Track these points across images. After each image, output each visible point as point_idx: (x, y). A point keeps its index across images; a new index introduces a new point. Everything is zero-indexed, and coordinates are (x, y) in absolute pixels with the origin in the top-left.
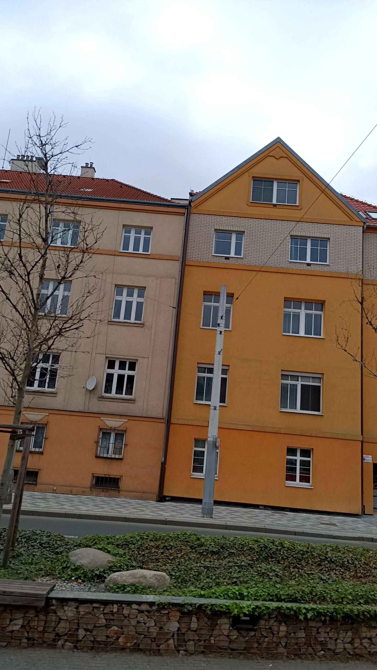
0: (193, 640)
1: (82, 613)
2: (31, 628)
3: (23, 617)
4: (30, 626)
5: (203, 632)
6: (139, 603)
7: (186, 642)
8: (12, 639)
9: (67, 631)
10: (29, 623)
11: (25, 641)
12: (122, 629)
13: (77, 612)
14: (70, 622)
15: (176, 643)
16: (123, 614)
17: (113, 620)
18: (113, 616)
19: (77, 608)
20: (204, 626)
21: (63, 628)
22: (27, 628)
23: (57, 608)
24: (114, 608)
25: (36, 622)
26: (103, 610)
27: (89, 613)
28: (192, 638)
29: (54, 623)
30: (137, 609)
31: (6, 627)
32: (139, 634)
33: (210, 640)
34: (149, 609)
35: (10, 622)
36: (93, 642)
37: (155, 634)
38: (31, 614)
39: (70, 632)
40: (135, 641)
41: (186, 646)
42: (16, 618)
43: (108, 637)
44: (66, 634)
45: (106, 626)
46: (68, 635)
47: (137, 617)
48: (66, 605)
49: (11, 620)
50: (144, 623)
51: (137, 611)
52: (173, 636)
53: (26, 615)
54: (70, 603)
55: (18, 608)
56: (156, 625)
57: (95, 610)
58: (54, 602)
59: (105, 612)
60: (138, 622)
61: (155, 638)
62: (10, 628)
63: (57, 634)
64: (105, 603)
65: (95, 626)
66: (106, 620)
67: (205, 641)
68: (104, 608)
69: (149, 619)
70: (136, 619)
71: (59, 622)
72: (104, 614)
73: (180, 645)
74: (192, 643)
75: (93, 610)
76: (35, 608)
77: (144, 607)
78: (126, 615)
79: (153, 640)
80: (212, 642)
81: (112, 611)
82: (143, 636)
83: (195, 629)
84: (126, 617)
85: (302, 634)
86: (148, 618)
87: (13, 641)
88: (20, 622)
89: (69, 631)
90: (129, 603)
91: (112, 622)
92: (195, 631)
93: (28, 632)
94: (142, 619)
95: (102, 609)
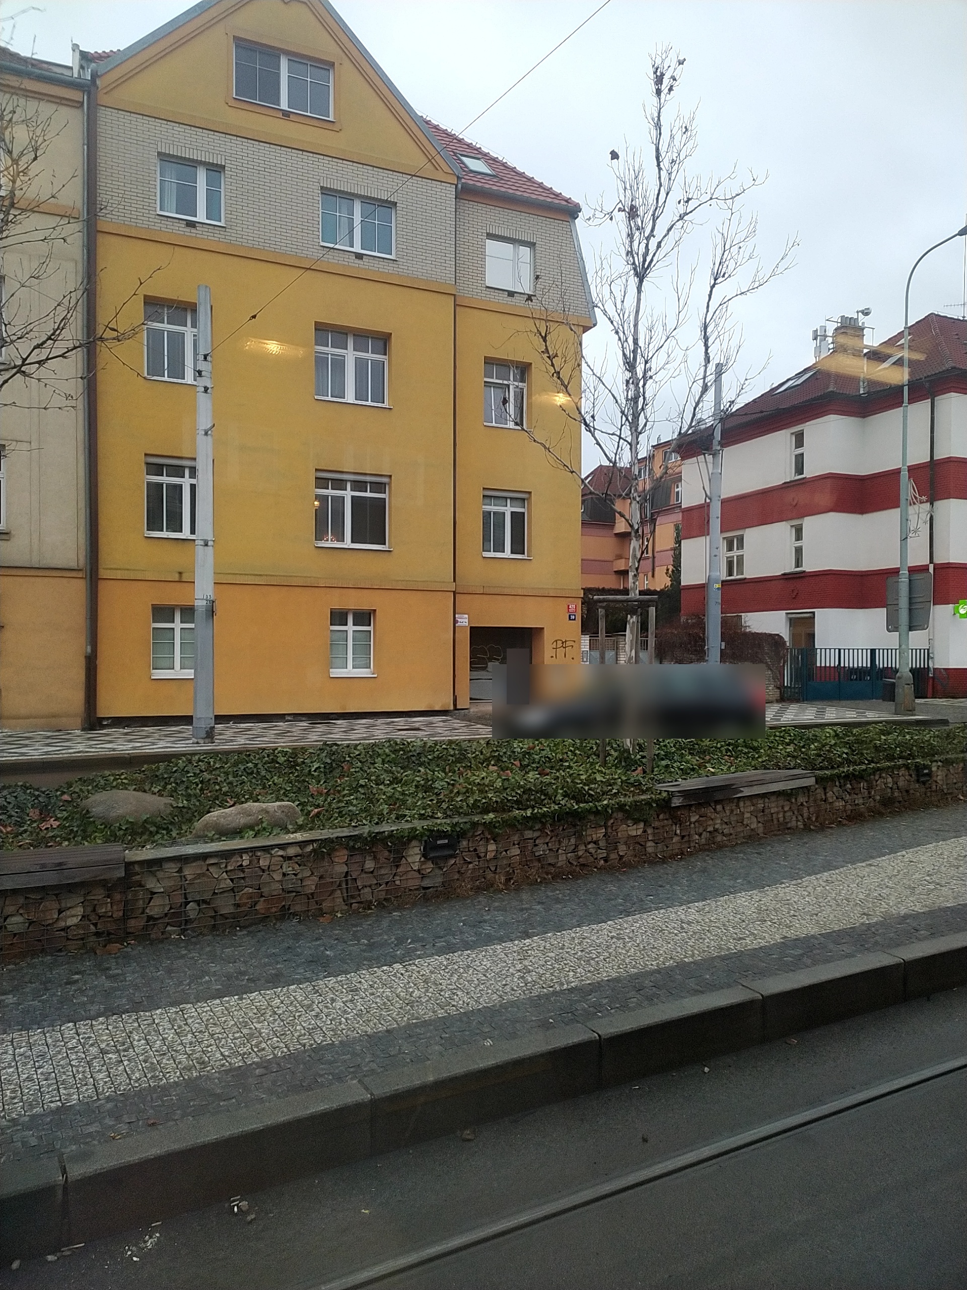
0: (370, 886)
1: (189, 877)
2: (100, 917)
3: (82, 903)
4: (97, 914)
5: (383, 872)
6: (282, 847)
7: (360, 890)
8: (68, 939)
9: (167, 908)
10: (94, 910)
11: (93, 939)
12: (259, 889)
13: (181, 877)
14: (169, 896)
15: (345, 895)
16: (259, 867)
17: (243, 878)
18: (244, 872)
19: (180, 870)
20: (384, 863)
21: (157, 908)
22: (93, 917)
23: (142, 878)
24: (243, 861)
25: (109, 905)
26: (226, 867)
27: (203, 875)
28: (368, 883)
29: (141, 902)
30: (282, 856)
31: (53, 923)
32: (289, 892)
33: (394, 881)
34: (300, 852)
35: (59, 915)
36: (213, 917)
37: (313, 887)
38: (98, 894)
39: (172, 911)
40: (284, 903)
41: (359, 895)
42: (68, 905)
43: (238, 906)
44: (166, 915)
45: (232, 890)
46: (169, 915)
47: (281, 867)
48: (159, 870)
49: (60, 912)
50: (294, 874)
51: (282, 859)
52: (340, 885)
53: (89, 898)
54: (166, 866)
55: (71, 888)
56: (313, 874)
57: (212, 869)
58: (137, 868)
59: (229, 868)
60: (284, 875)
61: (312, 894)
62: (62, 924)
63: (150, 918)
64: (227, 855)
65: (214, 893)
66: (232, 880)
67: (387, 883)
68: (227, 863)
69: (301, 868)
70: (280, 871)
71: (151, 898)
72: (226, 872)
73: (353, 897)
74: (367, 890)
75: (208, 870)
76: (103, 883)
77: (291, 851)
78: (263, 868)
79: (310, 896)
80: (398, 883)
81: (241, 865)
82: (294, 894)
83: (372, 870)
84: (263, 871)
85: (516, 851)
86: (300, 865)
87: (69, 943)
88: (80, 910)
89: (171, 908)
90: (266, 849)
91: (242, 881)
92: (372, 872)
93: (95, 925)
94: (290, 869)
95: (223, 866)
